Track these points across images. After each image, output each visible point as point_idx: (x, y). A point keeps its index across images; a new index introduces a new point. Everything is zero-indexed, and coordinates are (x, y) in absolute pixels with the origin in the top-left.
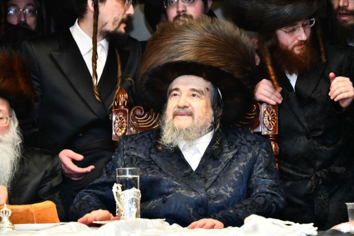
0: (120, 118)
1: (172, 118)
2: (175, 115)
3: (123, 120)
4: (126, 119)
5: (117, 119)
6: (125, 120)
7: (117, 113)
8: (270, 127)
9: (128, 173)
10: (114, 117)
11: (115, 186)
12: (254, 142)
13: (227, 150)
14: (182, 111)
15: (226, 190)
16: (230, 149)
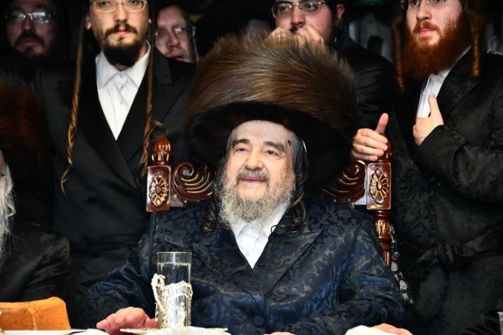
0: (159, 179)
1: (235, 183)
2: (241, 179)
3: (162, 182)
4: (167, 181)
5: (154, 181)
6: (165, 183)
7: (154, 171)
8: (380, 198)
9: (174, 259)
10: (150, 178)
11: (156, 277)
12: (350, 219)
13: (306, 230)
14: (251, 175)
15: (301, 289)
16: (311, 229)
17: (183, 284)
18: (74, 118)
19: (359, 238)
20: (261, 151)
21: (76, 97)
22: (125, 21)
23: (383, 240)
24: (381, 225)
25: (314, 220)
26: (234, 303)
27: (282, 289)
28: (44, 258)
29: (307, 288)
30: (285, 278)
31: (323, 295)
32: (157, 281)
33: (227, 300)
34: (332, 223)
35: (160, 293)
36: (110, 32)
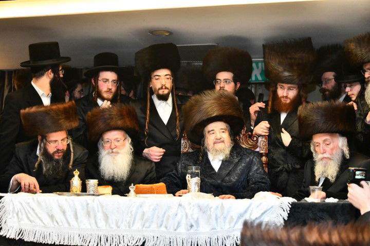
2: (215, 143)
3: (187, 143)
5: (184, 143)
7: (184, 140)
8: (264, 149)
9: (194, 169)
10: (182, 142)
11: (188, 175)
12: (251, 153)
13: (235, 157)
14: (219, 141)
15: (234, 178)
16: (237, 157)
17: (197, 178)
18: (148, 118)
19: (254, 159)
20: (220, 132)
21: (148, 111)
22: (165, 85)
23: (265, 164)
24: (264, 159)
25: (238, 154)
26: (211, 184)
27: (227, 178)
28: (148, 170)
29: (236, 178)
30: (229, 174)
31: (242, 180)
32: (188, 177)
33: (208, 184)
34: (244, 154)
35: (189, 181)
36: (159, 89)
